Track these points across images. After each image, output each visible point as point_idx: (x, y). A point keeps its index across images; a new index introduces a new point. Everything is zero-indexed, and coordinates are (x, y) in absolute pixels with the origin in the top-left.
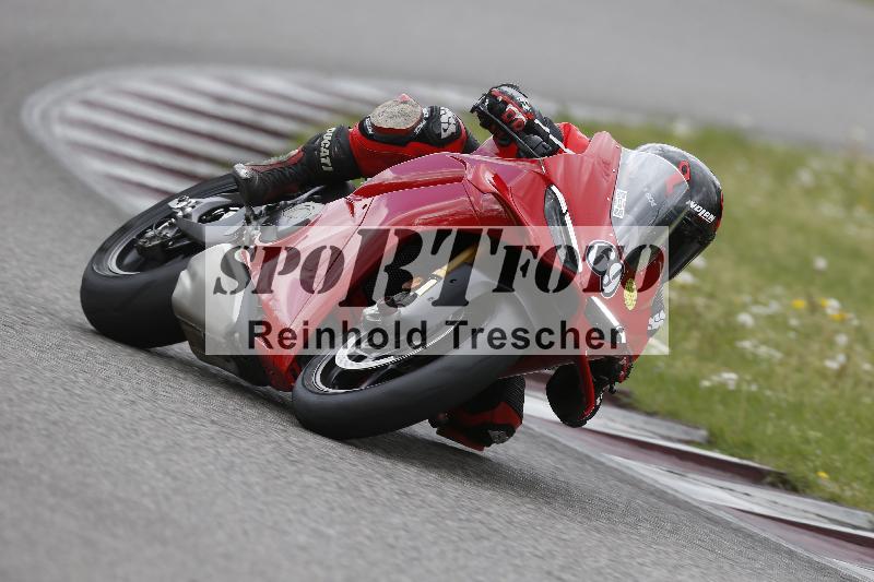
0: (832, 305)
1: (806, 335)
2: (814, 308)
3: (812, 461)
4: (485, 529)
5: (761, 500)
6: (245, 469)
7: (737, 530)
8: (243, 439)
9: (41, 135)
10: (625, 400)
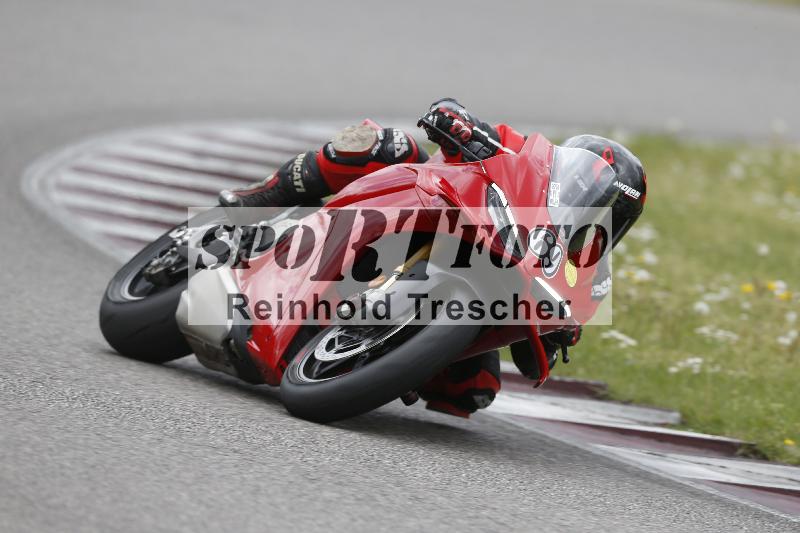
0: (779, 287)
1: (757, 316)
2: (761, 291)
3: (779, 430)
4: (493, 523)
5: (737, 470)
6: (270, 491)
7: (719, 500)
8: (264, 464)
9: (41, 202)
10: (601, 392)
